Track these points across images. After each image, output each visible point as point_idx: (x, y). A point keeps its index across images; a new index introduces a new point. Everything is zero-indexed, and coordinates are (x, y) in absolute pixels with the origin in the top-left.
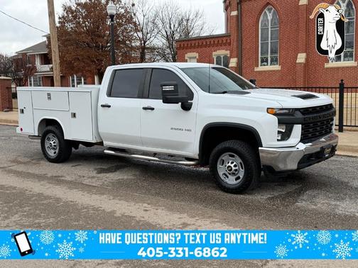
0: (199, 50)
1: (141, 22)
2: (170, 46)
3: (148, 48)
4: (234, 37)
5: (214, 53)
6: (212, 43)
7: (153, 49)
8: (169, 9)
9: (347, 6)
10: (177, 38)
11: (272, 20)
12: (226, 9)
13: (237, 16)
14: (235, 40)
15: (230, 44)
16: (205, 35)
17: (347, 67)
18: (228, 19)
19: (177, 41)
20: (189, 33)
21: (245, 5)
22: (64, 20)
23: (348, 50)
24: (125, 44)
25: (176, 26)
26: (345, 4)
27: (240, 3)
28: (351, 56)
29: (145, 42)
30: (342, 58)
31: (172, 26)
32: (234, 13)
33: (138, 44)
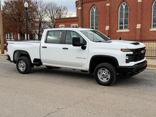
0: (65, 23)
1: (40, 11)
2: (53, 21)
3: (42, 22)
4: (80, 18)
5: (71, 25)
6: (71, 20)
7: (45, 22)
8: (52, 5)
9: (126, 7)
10: (55, 18)
11: (95, 12)
12: (77, 6)
13: (81, 9)
14: (80, 19)
15: (78, 21)
16: (67, 17)
17: (125, 32)
18: (77, 10)
19: (56, 19)
20: (61, 16)
21: (84, 5)
22: (5, 8)
23: (126, 25)
24: (32, 20)
25: (55, 12)
26: (125, 6)
27: (82, 4)
28: (127, 27)
29: (41, 19)
30: (123, 28)
31: (53, 13)
32: (80, 8)
33: (38, 20)
